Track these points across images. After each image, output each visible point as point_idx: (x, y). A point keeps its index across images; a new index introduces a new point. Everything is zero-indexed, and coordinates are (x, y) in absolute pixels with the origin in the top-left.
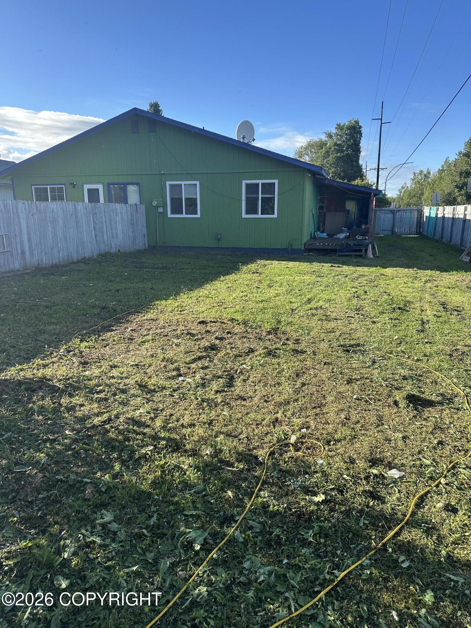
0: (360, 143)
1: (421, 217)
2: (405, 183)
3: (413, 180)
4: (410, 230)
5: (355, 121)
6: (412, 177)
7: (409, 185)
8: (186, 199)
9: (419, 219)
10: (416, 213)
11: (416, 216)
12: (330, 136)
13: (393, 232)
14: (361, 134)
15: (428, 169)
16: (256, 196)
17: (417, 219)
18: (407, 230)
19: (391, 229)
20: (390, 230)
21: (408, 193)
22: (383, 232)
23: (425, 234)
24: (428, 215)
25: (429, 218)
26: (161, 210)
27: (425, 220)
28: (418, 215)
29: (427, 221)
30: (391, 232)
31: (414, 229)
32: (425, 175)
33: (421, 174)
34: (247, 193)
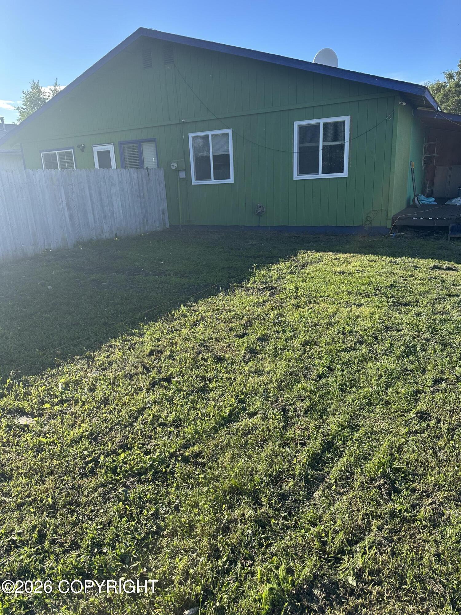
8: (214, 157)
16: (313, 144)
26: (182, 175)
34: (301, 141)
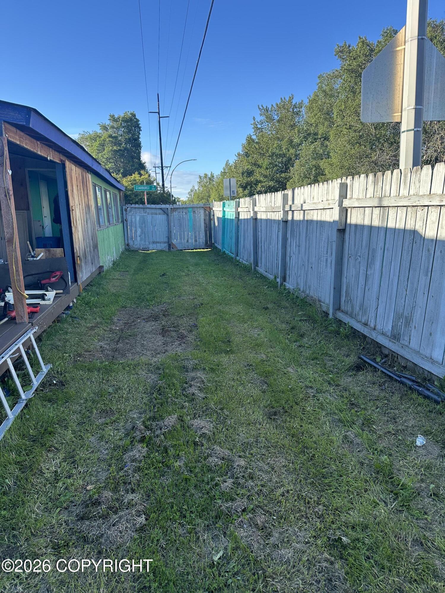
0: (139, 138)
1: (210, 220)
2: (193, 187)
3: (199, 183)
4: (196, 241)
5: (131, 114)
6: (198, 180)
7: (196, 188)
9: (207, 221)
10: (202, 211)
11: (202, 217)
12: (105, 128)
13: (170, 245)
14: (140, 128)
15: (212, 172)
17: (205, 223)
18: (192, 241)
19: (166, 240)
20: (165, 243)
21: (196, 196)
22: (155, 245)
23: (220, 247)
24: (220, 215)
25: (224, 221)
27: (216, 224)
28: (205, 215)
29: (221, 226)
30: (166, 245)
31: (202, 239)
32: (210, 179)
33: (206, 177)
